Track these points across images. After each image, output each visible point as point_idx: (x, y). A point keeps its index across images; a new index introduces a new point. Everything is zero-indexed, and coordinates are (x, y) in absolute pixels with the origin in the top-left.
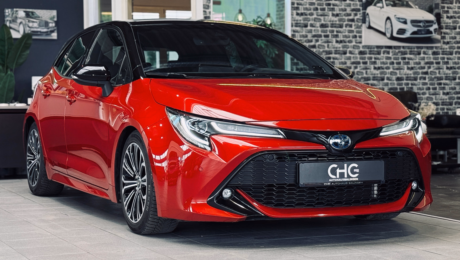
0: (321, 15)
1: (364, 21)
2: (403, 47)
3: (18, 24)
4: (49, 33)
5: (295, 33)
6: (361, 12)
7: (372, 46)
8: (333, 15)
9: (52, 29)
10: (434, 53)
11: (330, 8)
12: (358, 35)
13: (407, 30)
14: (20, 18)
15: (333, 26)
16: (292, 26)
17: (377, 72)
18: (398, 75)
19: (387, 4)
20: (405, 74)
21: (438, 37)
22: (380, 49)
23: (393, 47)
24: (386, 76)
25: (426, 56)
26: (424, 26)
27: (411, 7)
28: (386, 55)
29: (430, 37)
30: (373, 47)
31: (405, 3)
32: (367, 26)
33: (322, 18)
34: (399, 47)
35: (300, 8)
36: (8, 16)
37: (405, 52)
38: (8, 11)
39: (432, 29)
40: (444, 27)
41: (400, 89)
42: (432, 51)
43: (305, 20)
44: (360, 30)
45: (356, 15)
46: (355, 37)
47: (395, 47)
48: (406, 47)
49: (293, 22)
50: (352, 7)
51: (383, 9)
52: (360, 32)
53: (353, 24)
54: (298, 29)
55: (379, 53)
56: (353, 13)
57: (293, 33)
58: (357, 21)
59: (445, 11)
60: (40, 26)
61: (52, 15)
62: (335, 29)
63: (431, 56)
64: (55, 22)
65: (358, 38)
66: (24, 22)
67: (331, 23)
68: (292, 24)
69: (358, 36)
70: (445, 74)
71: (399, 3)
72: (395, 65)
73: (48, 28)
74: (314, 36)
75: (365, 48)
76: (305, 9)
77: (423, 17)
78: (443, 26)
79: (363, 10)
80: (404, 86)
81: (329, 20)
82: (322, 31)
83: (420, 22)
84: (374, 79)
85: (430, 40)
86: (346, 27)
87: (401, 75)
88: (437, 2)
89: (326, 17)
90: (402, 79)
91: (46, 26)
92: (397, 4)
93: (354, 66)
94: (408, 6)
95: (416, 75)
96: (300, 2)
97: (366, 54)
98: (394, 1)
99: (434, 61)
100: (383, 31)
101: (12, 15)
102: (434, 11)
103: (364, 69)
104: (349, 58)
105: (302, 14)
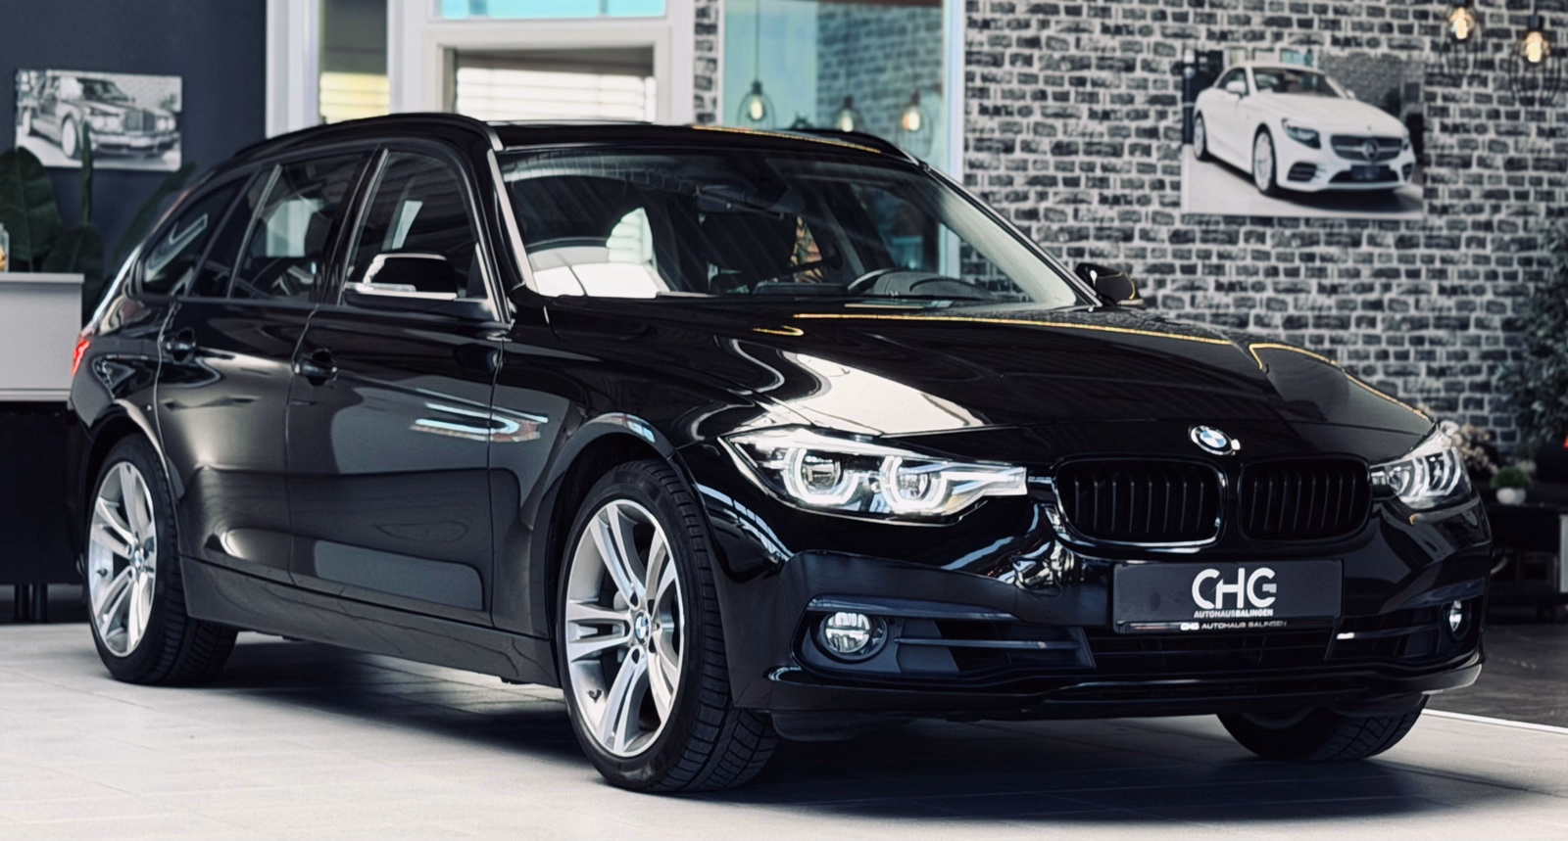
0: (1057, 115)
2: (1308, 221)
3: (59, 121)
4: (155, 151)
5: (974, 171)
6: (1180, 107)
7: (1211, 216)
8: (1093, 115)
9: (167, 139)
10: (1402, 242)
11: (1083, 94)
12: (1168, 179)
13: (1320, 167)
14: (66, 101)
15: (1091, 149)
16: (966, 148)
17: (1226, 299)
18: (1291, 311)
19: (1261, 84)
20: (1313, 308)
21: (1415, 190)
22: (1234, 227)
23: (1275, 221)
24: (1253, 313)
25: (1377, 251)
26: (1371, 155)
27: (1331, 93)
28: (1254, 245)
29: (1390, 191)
30: (1213, 219)
31: (1314, 81)
32: (1199, 152)
33: (1058, 123)
34: (1294, 221)
35: (992, 93)
36: (27, 94)
37: (1311, 235)
38: (27, 79)
39: (1396, 165)
40: (1434, 159)
42: (1394, 236)
43: (1005, 128)
44: (1175, 163)
45: (1162, 115)
47: (1283, 222)
48: (1318, 219)
49: (970, 136)
50: (1152, 92)
51: (1246, 99)
52: (1176, 171)
53: (1154, 143)
54: (984, 156)
55: (1232, 239)
56: (1153, 110)
57: (968, 171)
58: (1166, 136)
59: (1435, 108)
60: (127, 127)
61: (167, 95)
62: (1098, 160)
63: (1394, 251)
64: (178, 116)
65: (1168, 191)
66: (77, 115)
67: (1087, 139)
68: (966, 140)
69: (1168, 184)
70: (1433, 309)
71: (1295, 82)
72: (1282, 278)
73: (154, 136)
74: (1033, 181)
75: (1188, 223)
76: (1006, 94)
77: (1369, 128)
78: (1429, 156)
79: (1184, 99)
81: (1080, 129)
82: (1059, 167)
83: (1360, 141)
85: (1390, 200)
86: (1132, 153)
87: (1301, 309)
88: (1411, 80)
89: (1072, 122)
90: (1303, 321)
91: (145, 129)
92: (1290, 82)
93: (1155, 280)
94: (1324, 90)
95: (1346, 313)
96: (990, 73)
97: (1192, 240)
98: (1280, 74)
99: (1403, 268)
100: (1247, 167)
101: (41, 92)
102: (1402, 106)
103: (1185, 288)
104: (1141, 254)
105: (997, 111)
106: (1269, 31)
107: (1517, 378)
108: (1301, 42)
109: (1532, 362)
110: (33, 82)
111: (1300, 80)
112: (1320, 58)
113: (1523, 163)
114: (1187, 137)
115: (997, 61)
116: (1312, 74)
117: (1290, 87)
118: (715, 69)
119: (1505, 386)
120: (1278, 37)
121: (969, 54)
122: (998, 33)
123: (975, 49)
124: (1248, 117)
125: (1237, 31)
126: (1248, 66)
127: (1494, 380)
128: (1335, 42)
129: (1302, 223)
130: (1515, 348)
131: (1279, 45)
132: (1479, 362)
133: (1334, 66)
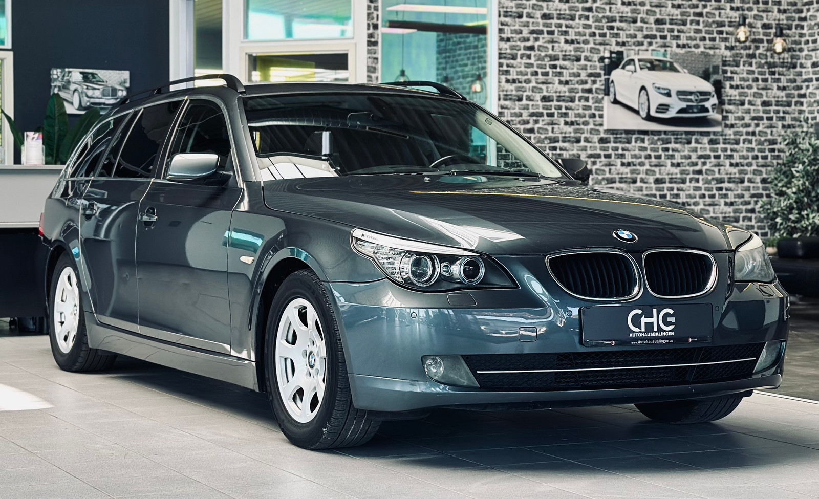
0: (543, 83)
2: (665, 132)
3: (71, 92)
5: (503, 110)
6: (603, 78)
7: (618, 130)
8: (561, 82)
10: (712, 142)
11: (556, 72)
12: (597, 113)
13: (671, 106)
14: (74, 83)
15: (559, 99)
16: (499, 99)
17: (626, 170)
18: (658, 176)
19: (642, 67)
20: (668, 174)
21: (719, 117)
22: (630, 136)
23: (650, 132)
24: (639, 176)
25: (699, 146)
26: (696, 100)
27: (676, 70)
28: (639, 144)
29: (705, 117)
30: (619, 132)
31: (668, 65)
32: (612, 100)
33: (544, 87)
34: (658, 133)
35: (511, 72)
36: (56, 80)
37: (667, 139)
38: (56, 73)
39: (708, 105)
42: (708, 139)
43: (518, 89)
44: (601, 105)
45: (594, 82)
47: (654, 133)
48: (670, 131)
49: (501, 93)
50: (589, 71)
51: (635, 74)
52: (601, 109)
53: (590, 96)
54: (508, 103)
55: (629, 142)
56: (590, 80)
57: (500, 110)
58: (596, 92)
59: (727, 77)
60: (104, 95)
61: (123, 79)
62: (563, 104)
63: (708, 146)
64: (127, 89)
65: (597, 118)
66: (80, 90)
67: (558, 94)
68: (499, 95)
69: (597, 115)
70: (727, 174)
71: (659, 65)
72: (653, 159)
73: (116, 99)
74: (532, 115)
75: (607, 134)
76: (518, 73)
77: (695, 87)
78: (724, 100)
79: (605, 75)
80: (666, 192)
81: (554, 90)
82: (544, 108)
83: (691, 93)
84: (622, 180)
85: (706, 122)
86: (580, 100)
87: (663, 174)
88: (715, 64)
89: (550, 86)
90: (664, 181)
91: (112, 96)
92: (656, 66)
93: (591, 161)
94: (673, 69)
95: (684, 176)
96: (511, 63)
97: (609, 142)
98: (651, 62)
99: (712, 154)
100: (636, 107)
101: (63, 79)
102: (711, 76)
103: (606, 165)
104: (585, 149)
105: (514, 81)
106: (646, 41)
107: (769, 207)
108: (662, 46)
109: (776, 199)
110: (59, 74)
111: (661, 64)
112: (670, 54)
113: (770, 103)
114: (606, 92)
115: (514, 57)
116: (667, 62)
117: (656, 68)
118: (377, 63)
119: (763, 210)
120: (650, 44)
121: (500, 54)
122: (514, 44)
123: (503, 52)
124: (636, 83)
125: (630, 42)
126: (636, 58)
127: (757, 207)
128: (678, 46)
129: (663, 133)
130: (768, 192)
131: (651, 48)
132: (750, 199)
133: (678, 57)
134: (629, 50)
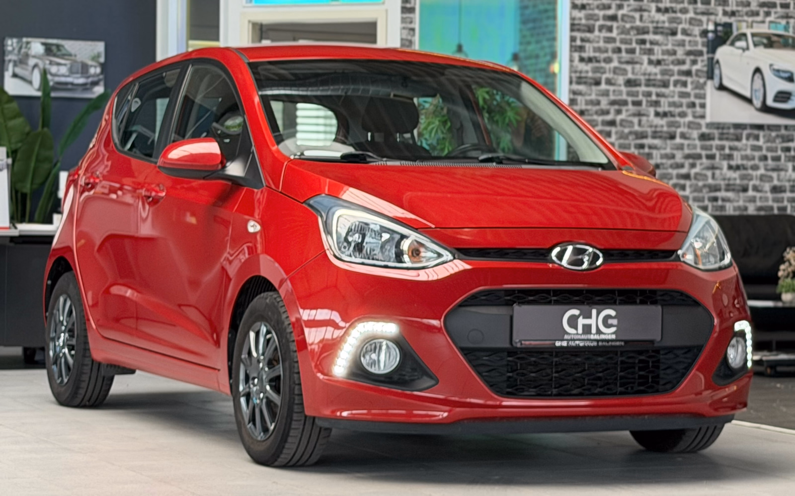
0: (628, 63)
1: (710, 76)
2: (786, 127)
3: (30, 68)
4: (88, 86)
5: (576, 97)
6: (705, 57)
7: (724, 124)
8: (650, 62)
9: (95, 79)
11: (644, 49)
12: (697, 101)
13: (793, 94)
14: (34, 57)
15: (649, 83)
16: (571, 83)
17: (735, 175)
18: (776, 183)
19: (756, 43)
20: (789, 181)
22: (739, 131)
23: (766, 128)
24: (751, 183)
28: (752, 142)
30: (726, 126)
31: (790, 41)
32: (717, 85)
33: (629, 68)
34: (777, 127)
35: (587, 49)
36: (11, 52)
37: (788, 136)
38: (11, 44)
41: (779, 209)
43: (595, 70)
44: (702, 92)
45: (694, 62)
46: (693, 105)
47: (771, 127)
48: (792, 126)
49: (574, 75)
50: (688, 48)
51: (747, 53)
52: (703, 97)
53: (689, 80)
54: (582, 88)
55: (738, 138)
56: (689, 59)
57: (572, 96)
58: (697, 75)
60: (71, 72)
61: (96, 52)
62: (653, 90)
64: (103, 66)
65: (698, 109)
66: (41, 65)
67: (647, 77)
68: (571, 78)
69: (697, 104)
71: (778, 42)
72: (770, 162)
73: (88, 77)
74: (613, 103)
75: (711, 128)
76: (596, 50)
79: (708, 52)
80: (786, 203)
81: (642, 71)
82: (629, 94)
84: (729, 188)
86: (675, 85)
87: (782, 181)
89: (637, 66)
90: (783, 189)
91: (82, 73)
92: (775, 42)
93: (689, 164)
96: (586, 37)
97: (713, 139)
98: (768, 37)
100: (747, 94)
101: (19, 51)
103: (708, 168)
104: (681, 147)
105: (590, 60)
106: (762, 11)
108: (782, 17)
111: (781, 40)
114: (710, 75)
115: (590, 30)
116: (789, 37)
117: (775, 45)
118: (414, 35)
120: (768, 14)
121: (572, 25)
122: (590, 12)
123: (576, 22)
124: (748, 64)
125: (742, 11)
126: (749, 32)
129: (783, 128)
131: (768, 19)
134: (740, 21)
